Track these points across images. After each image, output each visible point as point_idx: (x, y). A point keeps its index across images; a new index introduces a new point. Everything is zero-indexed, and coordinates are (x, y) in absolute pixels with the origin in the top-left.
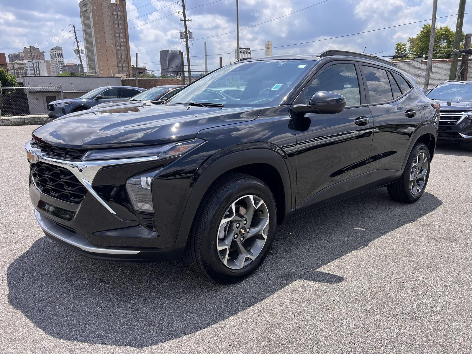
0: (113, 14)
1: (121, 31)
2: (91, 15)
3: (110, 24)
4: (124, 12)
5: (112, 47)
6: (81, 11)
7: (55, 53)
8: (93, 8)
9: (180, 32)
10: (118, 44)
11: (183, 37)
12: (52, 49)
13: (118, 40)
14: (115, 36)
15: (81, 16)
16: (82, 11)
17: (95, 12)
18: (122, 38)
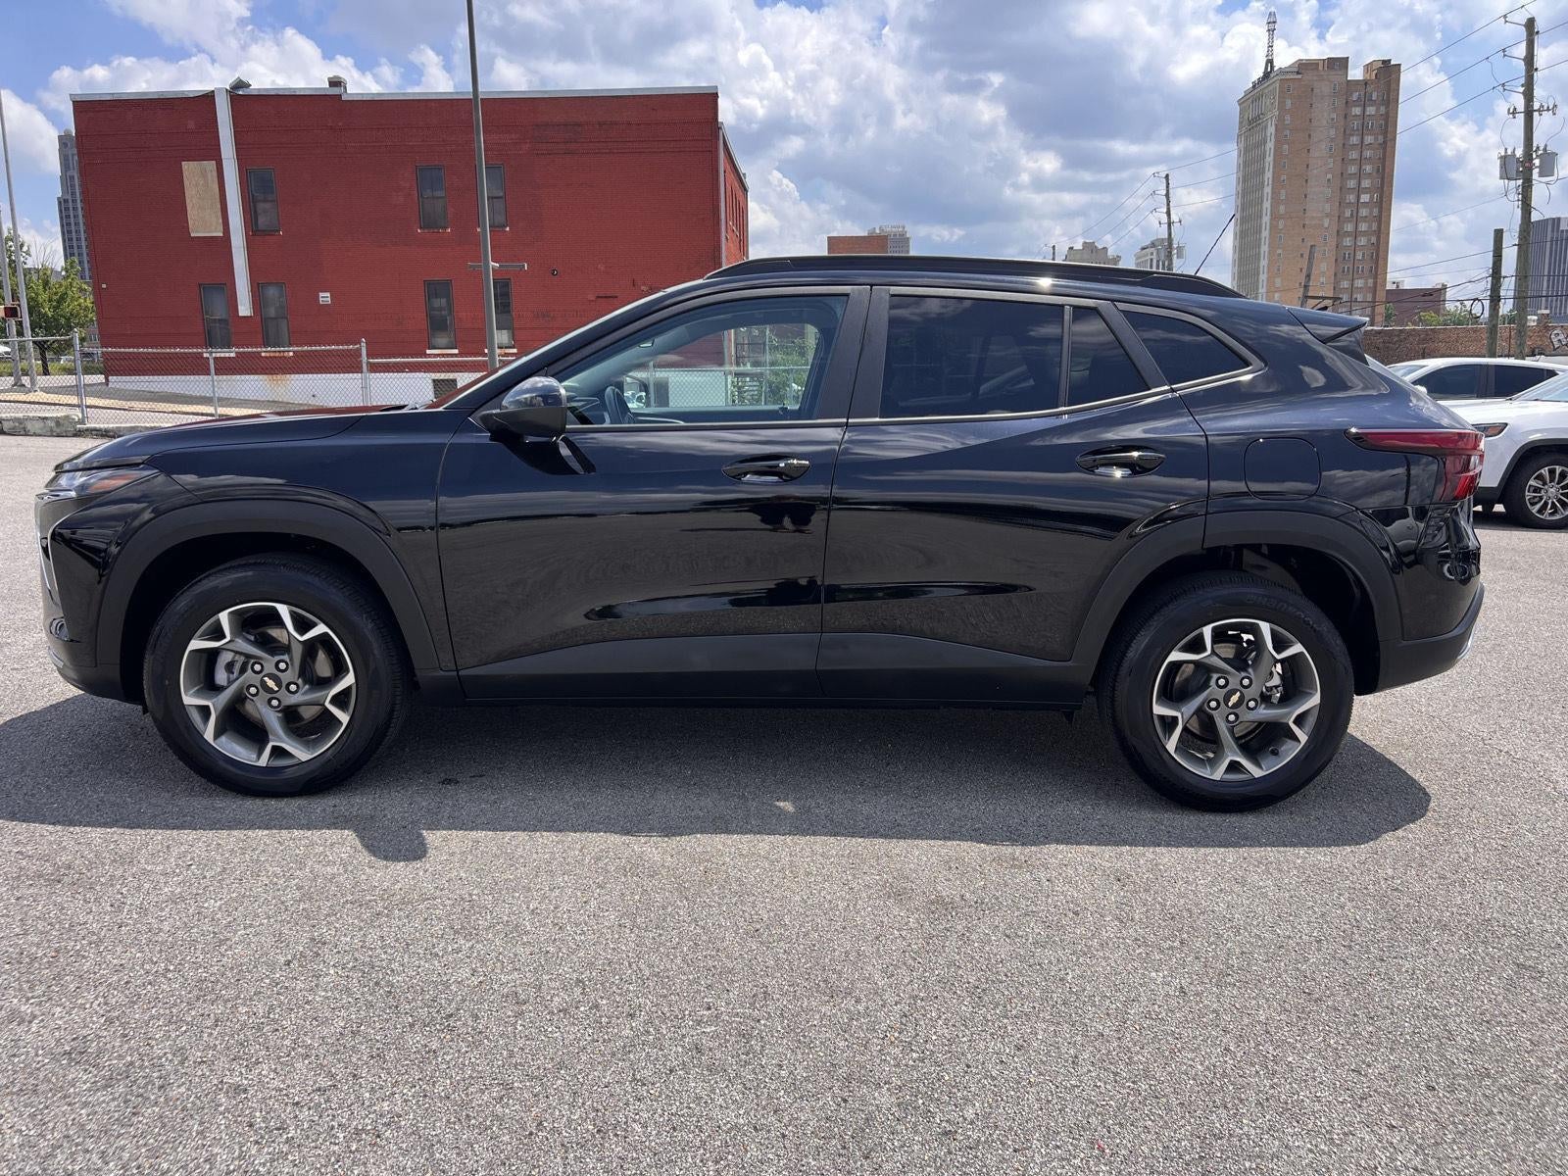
0: (1345, 117)
1: (1368, 168)
2: (1271, 130)
3: (1331, 150)
4: (1387, 107)
5: (1326, 225)
6: (1241, 123)
7: (1149, 257)
8: (1282, 104)
9: (1503, 154)
10: (1348, 214)
11: (1513, 174)
12: (1143, 249)
13: (1352, 201)
14: (1341, 188)
15: (1239, 136)
16: (1245, 122)
17: (1288, 117)
18: (1367, 190)
